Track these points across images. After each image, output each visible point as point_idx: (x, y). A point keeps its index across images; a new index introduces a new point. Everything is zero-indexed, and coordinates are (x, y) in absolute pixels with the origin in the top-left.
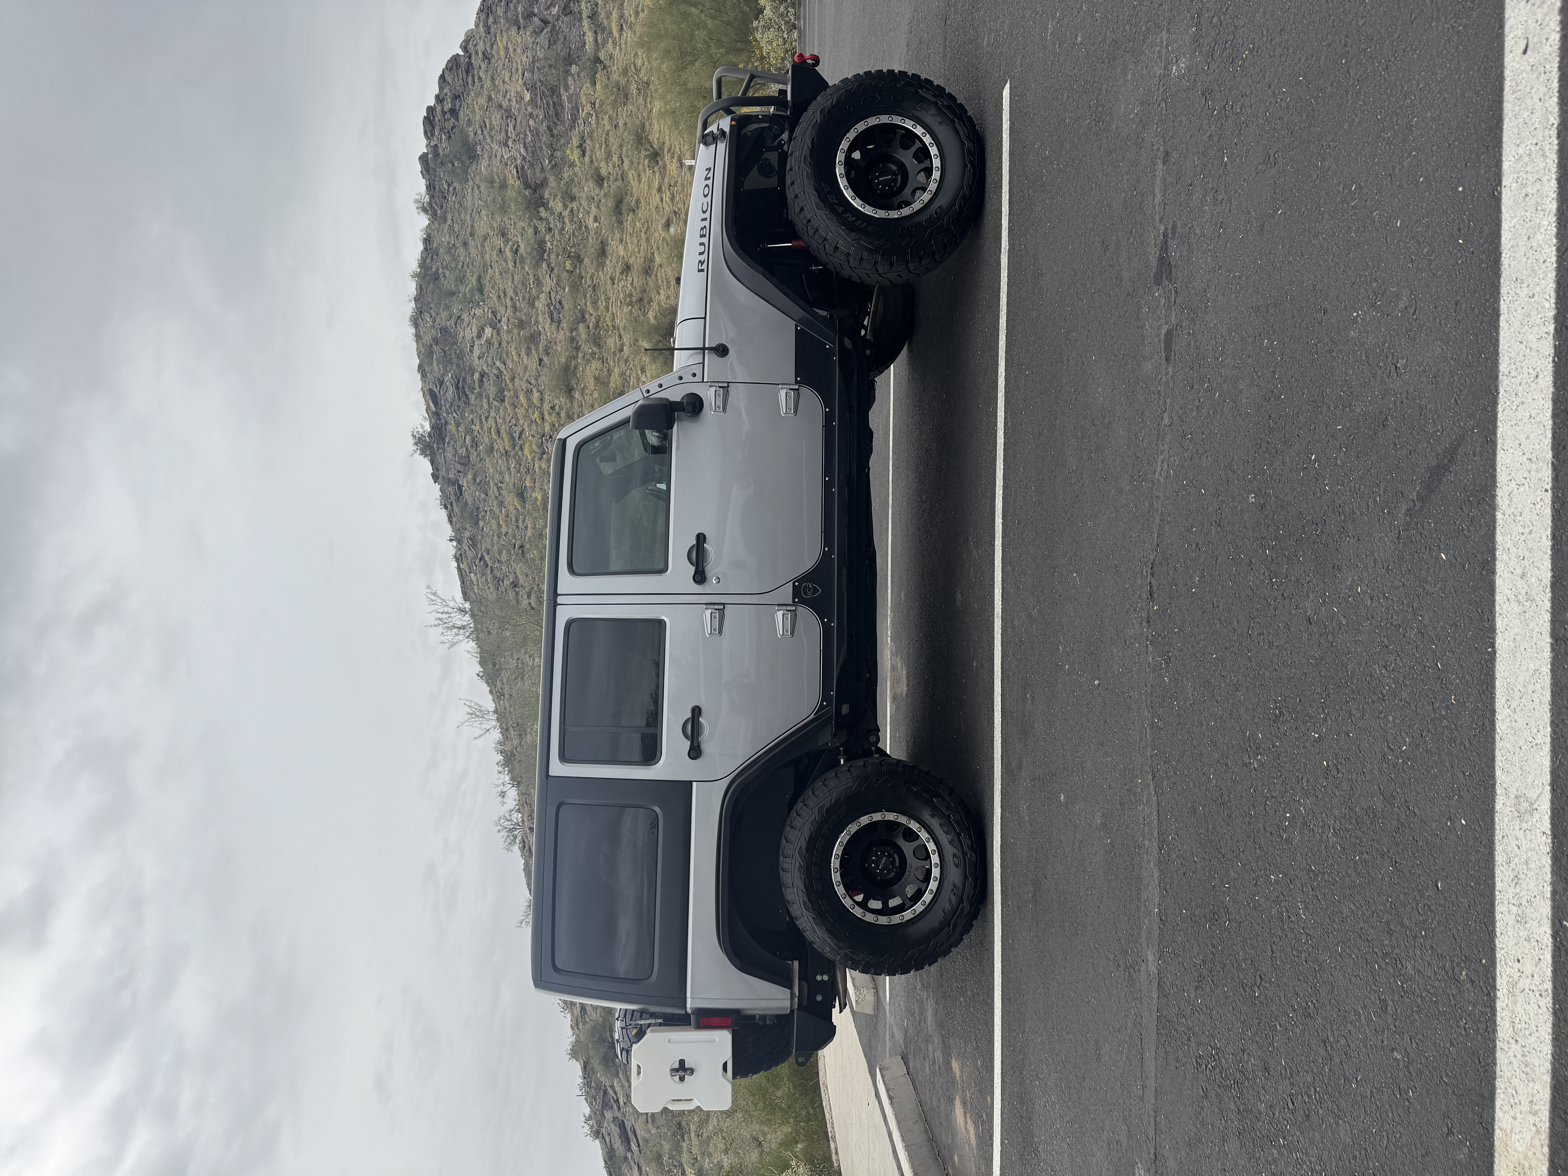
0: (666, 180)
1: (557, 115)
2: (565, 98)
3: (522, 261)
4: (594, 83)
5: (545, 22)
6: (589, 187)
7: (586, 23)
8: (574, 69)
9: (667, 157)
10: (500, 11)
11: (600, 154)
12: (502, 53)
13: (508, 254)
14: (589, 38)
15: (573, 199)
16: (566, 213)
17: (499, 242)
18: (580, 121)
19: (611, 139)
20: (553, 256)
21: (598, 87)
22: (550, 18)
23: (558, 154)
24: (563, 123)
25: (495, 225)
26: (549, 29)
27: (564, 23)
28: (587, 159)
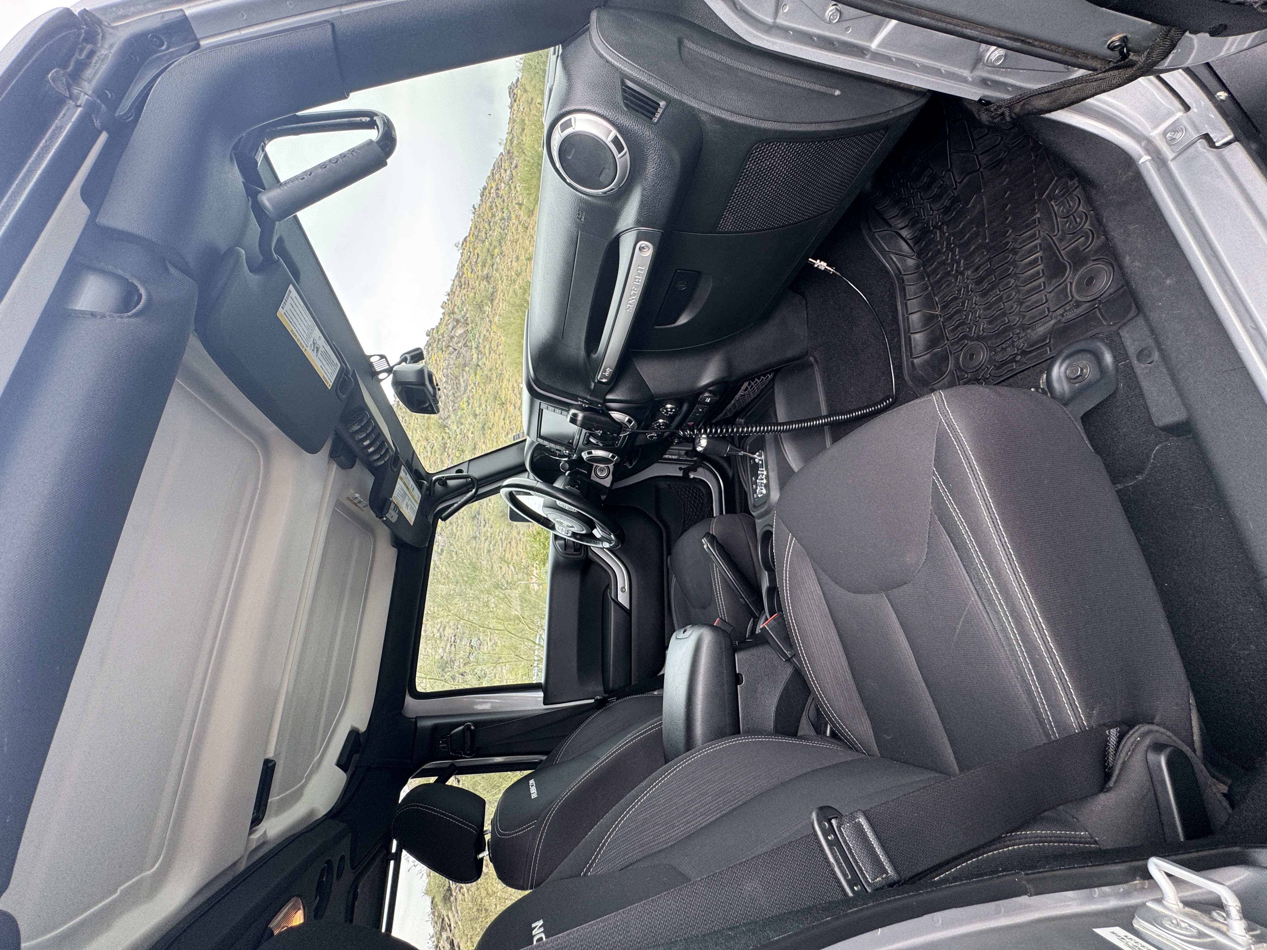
0: (508, 415)
1: (457, 388)
2: (461, 381)
3: (435, 452)
4: (476, 375)
5: (455, 350)
6: (470, 419)
7: (474, 350)
8: (467, 369)
9: (508, 405)
10: (435, 345)
11: (476, 405)
12: (434, 362)
13: (429, 449)
14: (475, 356)
15: (462, 424)
16: (458, 431)
17: (425, 443)
18: (468, 391)
19: (482, 398)
20: (450, 450)
21: (478, 376)
22: (457, 348)
23: (456, 405)
24: (460, 391)
25: (423, 436)
26: (457, 352)
27: (463, 350)
28: (470, 407)
